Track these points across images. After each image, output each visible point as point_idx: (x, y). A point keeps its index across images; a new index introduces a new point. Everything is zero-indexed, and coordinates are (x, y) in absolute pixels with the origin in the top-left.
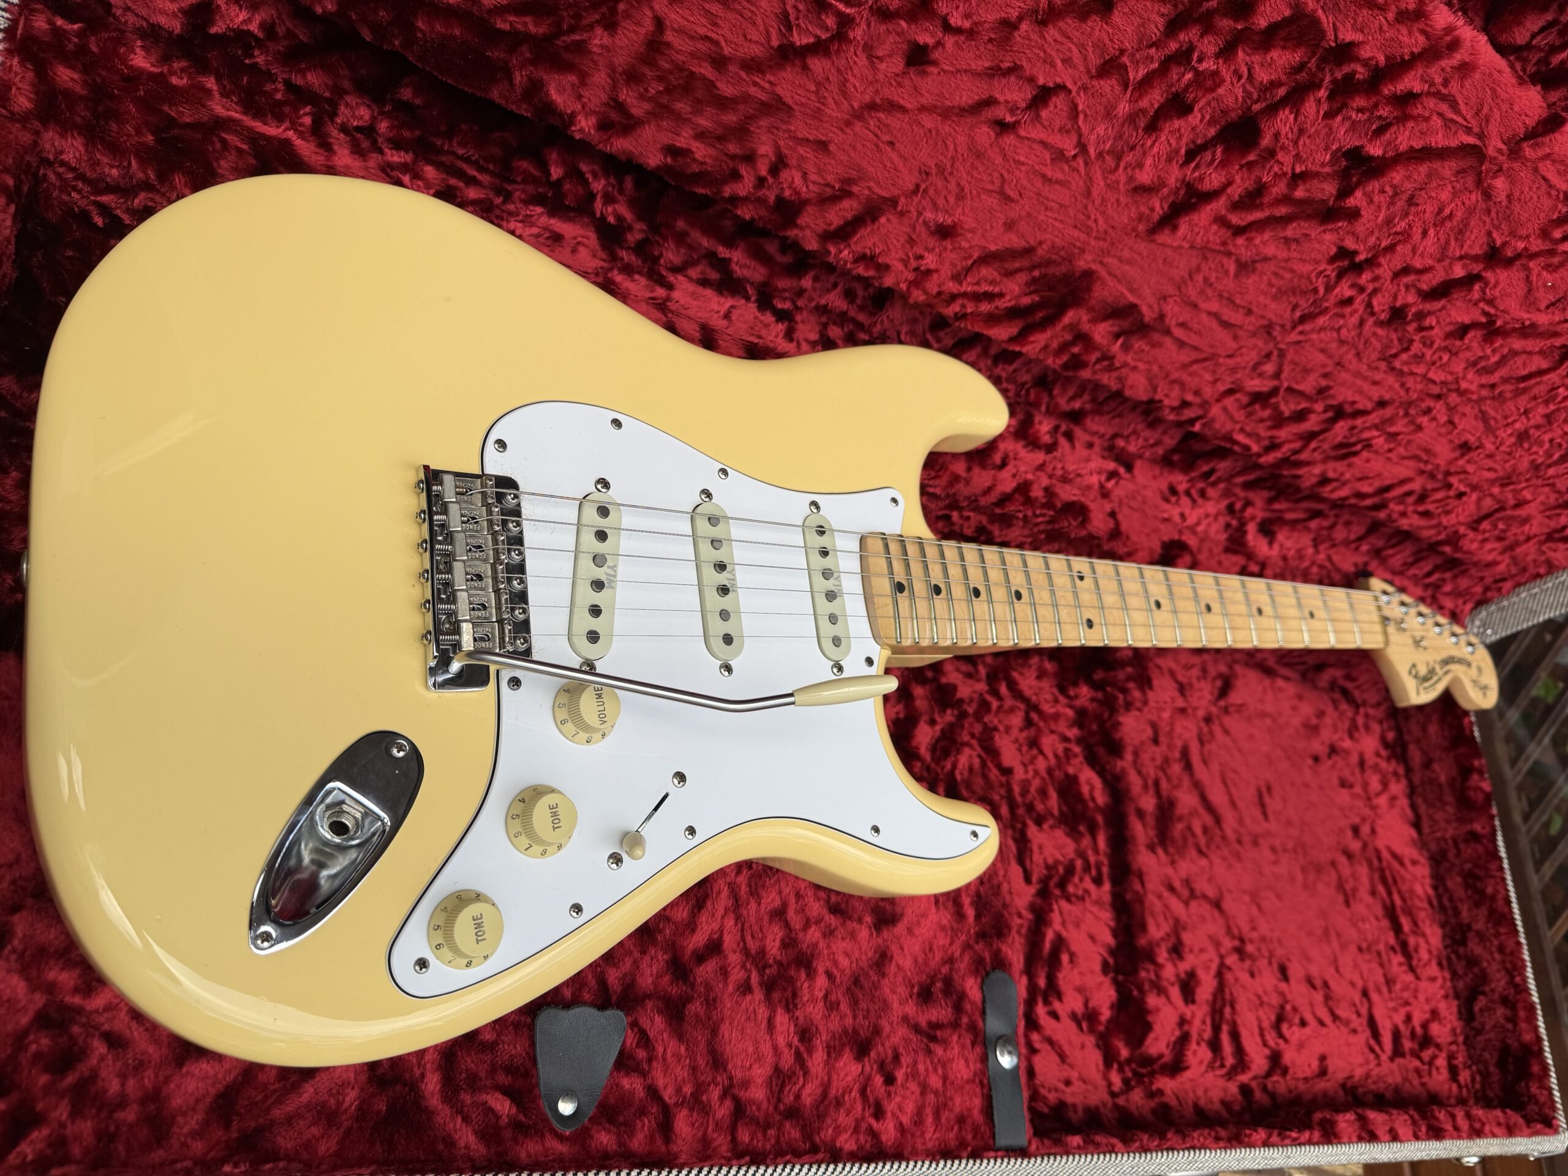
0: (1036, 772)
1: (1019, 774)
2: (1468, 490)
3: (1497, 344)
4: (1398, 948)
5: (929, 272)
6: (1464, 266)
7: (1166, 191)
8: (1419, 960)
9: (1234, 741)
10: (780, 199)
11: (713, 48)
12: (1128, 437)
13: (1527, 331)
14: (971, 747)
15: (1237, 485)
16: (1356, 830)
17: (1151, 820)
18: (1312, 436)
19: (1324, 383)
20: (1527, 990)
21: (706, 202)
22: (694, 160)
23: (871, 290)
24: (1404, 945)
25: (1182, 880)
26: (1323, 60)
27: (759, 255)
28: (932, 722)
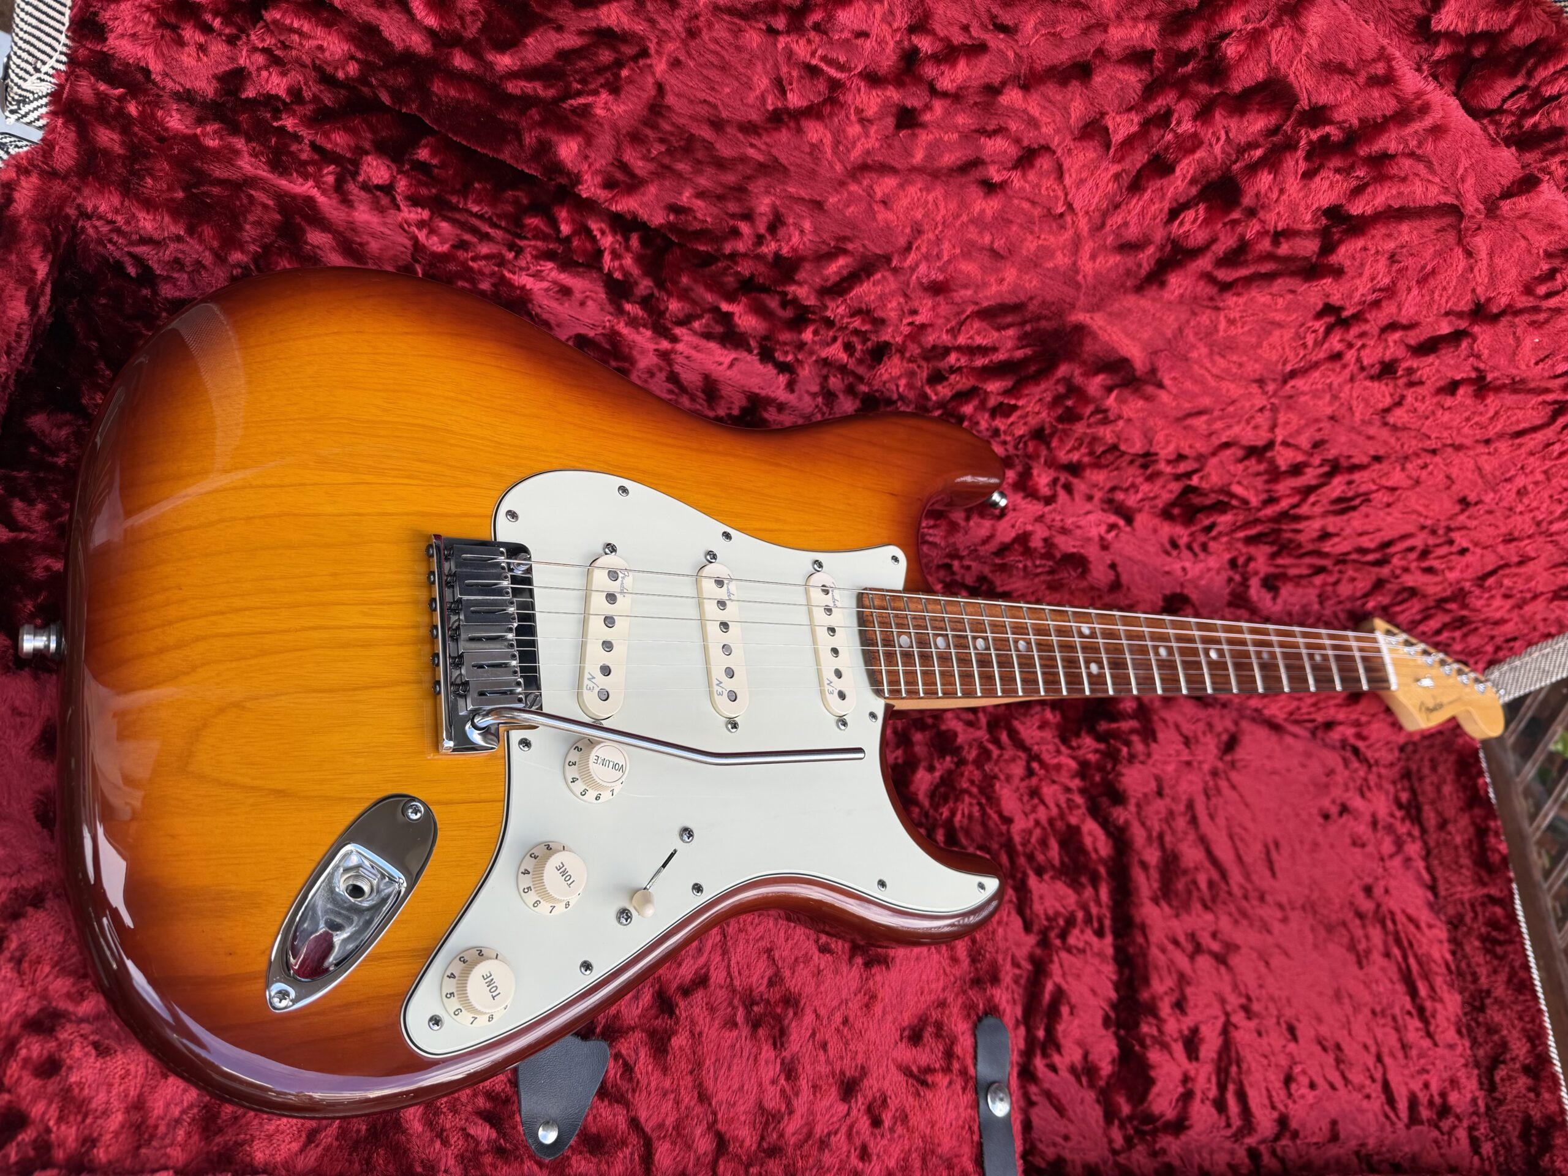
0: (1037, 823)
1: (1020, 824)
2: (1470, 546)
3: (1489, 401)
4: (1413, 1011)
5: (923, 327)
6: (1450, 323)
7: (1151, 249)
8: (1437, 1026)
9: (1241, 796)
10: (777, 255)
11: (712, 111)
12: (1127, 490)
13: (1517, 386)
14: (970, 794)
15: (1238, 540)
16: (1368, 890)
17: (1155, 874)
18: (1308, 491)
19: (1318, 436)
20: (1548, 1060)
21: (708, 260)
22: (695, 218)
23: (869, 344)
24: (1421, 1010)
25: (1187, 935)
26: (1300, 123)
27: (761, 311)
28: (931, 769)
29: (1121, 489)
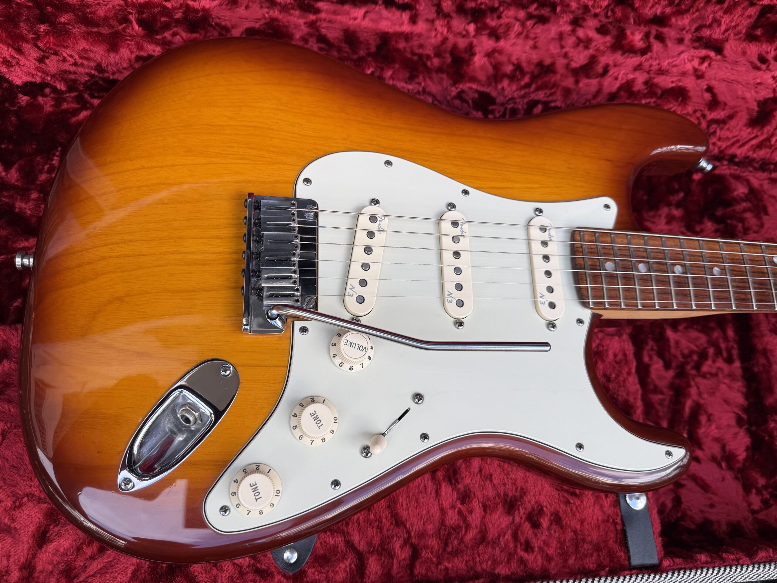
29: (705, 26)
